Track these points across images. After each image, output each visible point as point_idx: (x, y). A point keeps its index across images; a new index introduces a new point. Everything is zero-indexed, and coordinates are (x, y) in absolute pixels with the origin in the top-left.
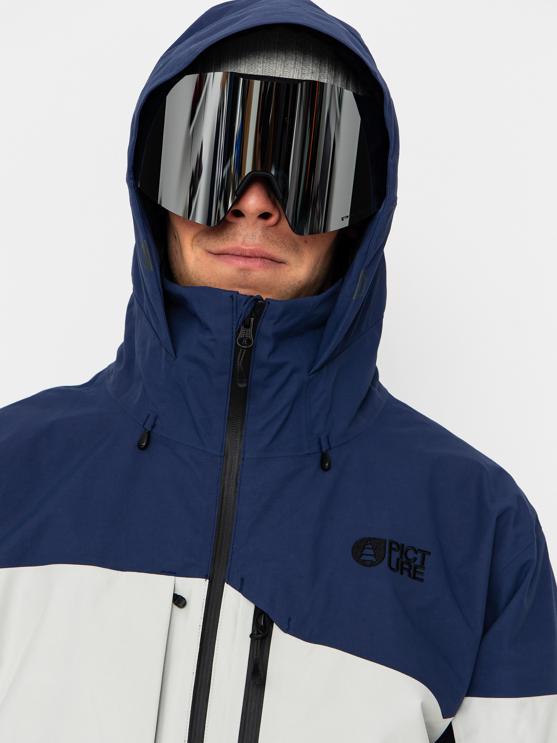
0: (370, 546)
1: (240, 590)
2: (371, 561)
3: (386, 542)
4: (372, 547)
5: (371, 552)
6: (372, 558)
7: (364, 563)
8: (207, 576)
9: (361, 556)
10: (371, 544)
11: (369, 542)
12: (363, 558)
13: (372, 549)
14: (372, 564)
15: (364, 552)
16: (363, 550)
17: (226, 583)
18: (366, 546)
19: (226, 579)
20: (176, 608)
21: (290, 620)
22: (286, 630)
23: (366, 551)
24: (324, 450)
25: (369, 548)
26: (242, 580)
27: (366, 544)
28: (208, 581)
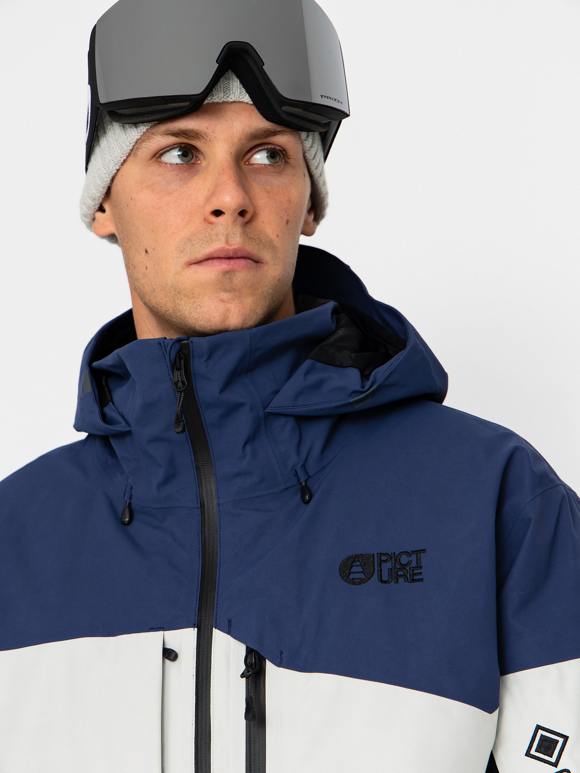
0: (358, 563)
1: (229, 633)
2: (360, 579)
3: (374, 557)
4: (360, 564)
5: (360, 569)
6: (361, 576)
7: (353, 582)
8: (195, 624)
9: (350, 575)
10: (358, 561)
11: (357, 559)
12: (352, 576)
13: (360, 565)
14: (361, 582)
15: (352, 571)
16: (351, 568)
17: (214, 628)
18: (354, 564)
19: (214, 625)
20: (168, 662)
21: (282, 653)
22: (279, 664)
23: (354, 569)
24: (302, 480)
25: (357, 566)
26: (230, 622)
27: (354, 561)
28: (196, 629)
